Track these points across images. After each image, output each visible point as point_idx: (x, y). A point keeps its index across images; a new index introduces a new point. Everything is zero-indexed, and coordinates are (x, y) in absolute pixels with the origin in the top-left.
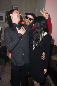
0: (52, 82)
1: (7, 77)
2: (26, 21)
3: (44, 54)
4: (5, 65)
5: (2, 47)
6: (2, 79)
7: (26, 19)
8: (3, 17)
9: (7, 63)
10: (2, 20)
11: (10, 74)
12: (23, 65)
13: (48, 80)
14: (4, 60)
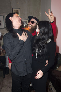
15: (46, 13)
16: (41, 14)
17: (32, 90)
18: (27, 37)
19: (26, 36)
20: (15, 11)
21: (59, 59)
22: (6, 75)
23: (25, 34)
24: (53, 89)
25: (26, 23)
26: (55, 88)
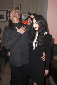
3: (45, 55)
4: (5, 65)
8: (4, 15)
9: (7, 63)
10: (3, 18)
11: (10, 74)
12: (21, 65)
13: (50, 81)
14: (4, 60)
16: (39, 9)
18: (25, 31)
20: (17, 7)
21: (54, 49)
23: (23, 28)
25: (26, 17)
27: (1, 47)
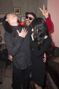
0: (55, 85)
1: (8, 81)
2: (26, 21)
4: (6, 68)
5: (3, 50)
6: (3, 83)
7: (26, 19)
11: (11, 78)
13: (51, 83)
15: (41, 9)
17: (31, 80)
19: (25, 32)
22: (8, 66)
24: (50, 79)
26: (52, 78)
27: (2, 51)
